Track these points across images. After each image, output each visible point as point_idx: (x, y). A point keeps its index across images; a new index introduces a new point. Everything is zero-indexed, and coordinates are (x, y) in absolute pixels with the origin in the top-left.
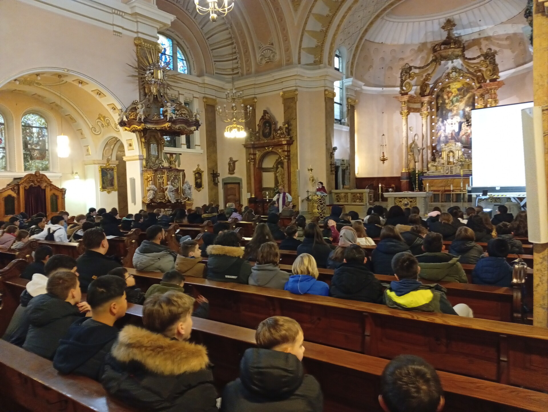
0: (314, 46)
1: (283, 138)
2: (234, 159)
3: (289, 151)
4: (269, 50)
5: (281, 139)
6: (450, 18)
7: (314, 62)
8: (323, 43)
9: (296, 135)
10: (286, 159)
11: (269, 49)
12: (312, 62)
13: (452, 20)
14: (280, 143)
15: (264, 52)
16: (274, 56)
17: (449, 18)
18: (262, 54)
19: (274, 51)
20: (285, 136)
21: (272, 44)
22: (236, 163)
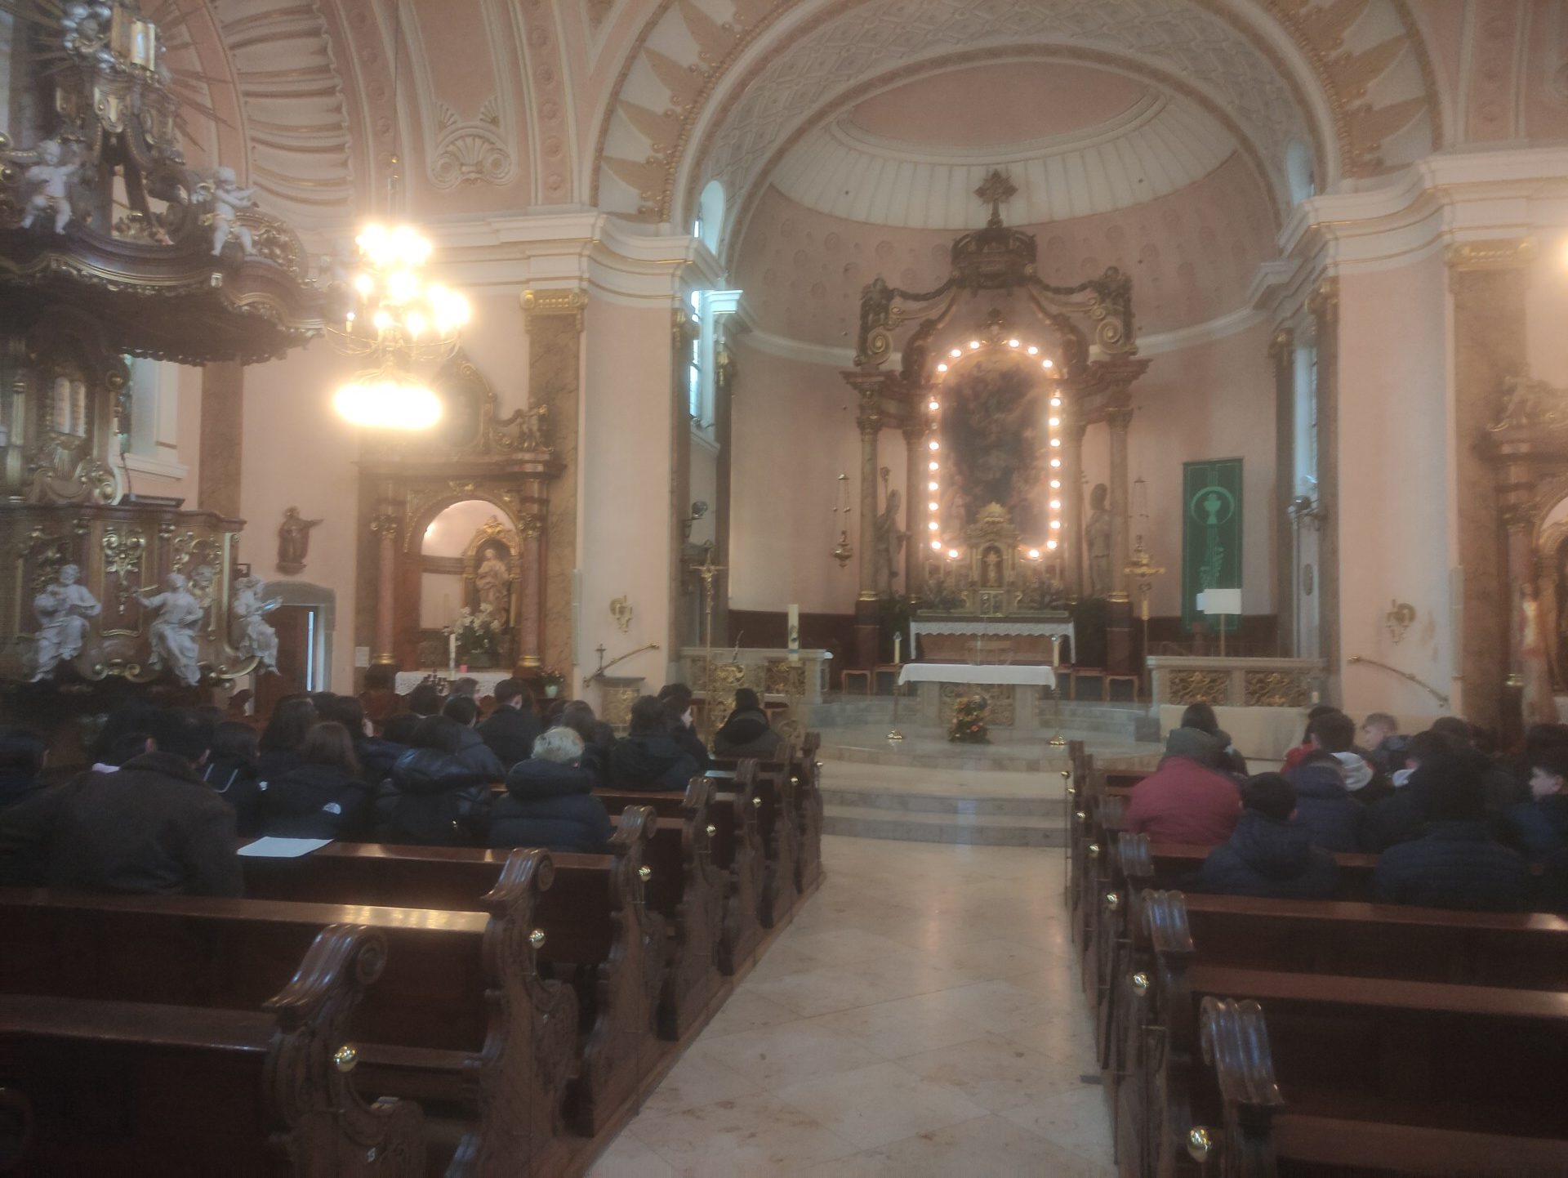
0: (641, 159)
1: (528, 450)
2: (305, 515)
3: (544, 502)
4: (478, 142)
5: (520, 456)
6: (1001, 168)
7: (640, 211)
8: (672, 155)
9: (576, 449)
10: (534, 529)
11: (480, 137)
12: (633, 211)
13: (1004, 175)
14: (516, 469)
15: (460, 143)
16: (496, 164)
17: (997, 167)
18: (451, 148)
19: (499, 145)
20: (537, 445)
21: (494, 121)
22: (314, 534)
